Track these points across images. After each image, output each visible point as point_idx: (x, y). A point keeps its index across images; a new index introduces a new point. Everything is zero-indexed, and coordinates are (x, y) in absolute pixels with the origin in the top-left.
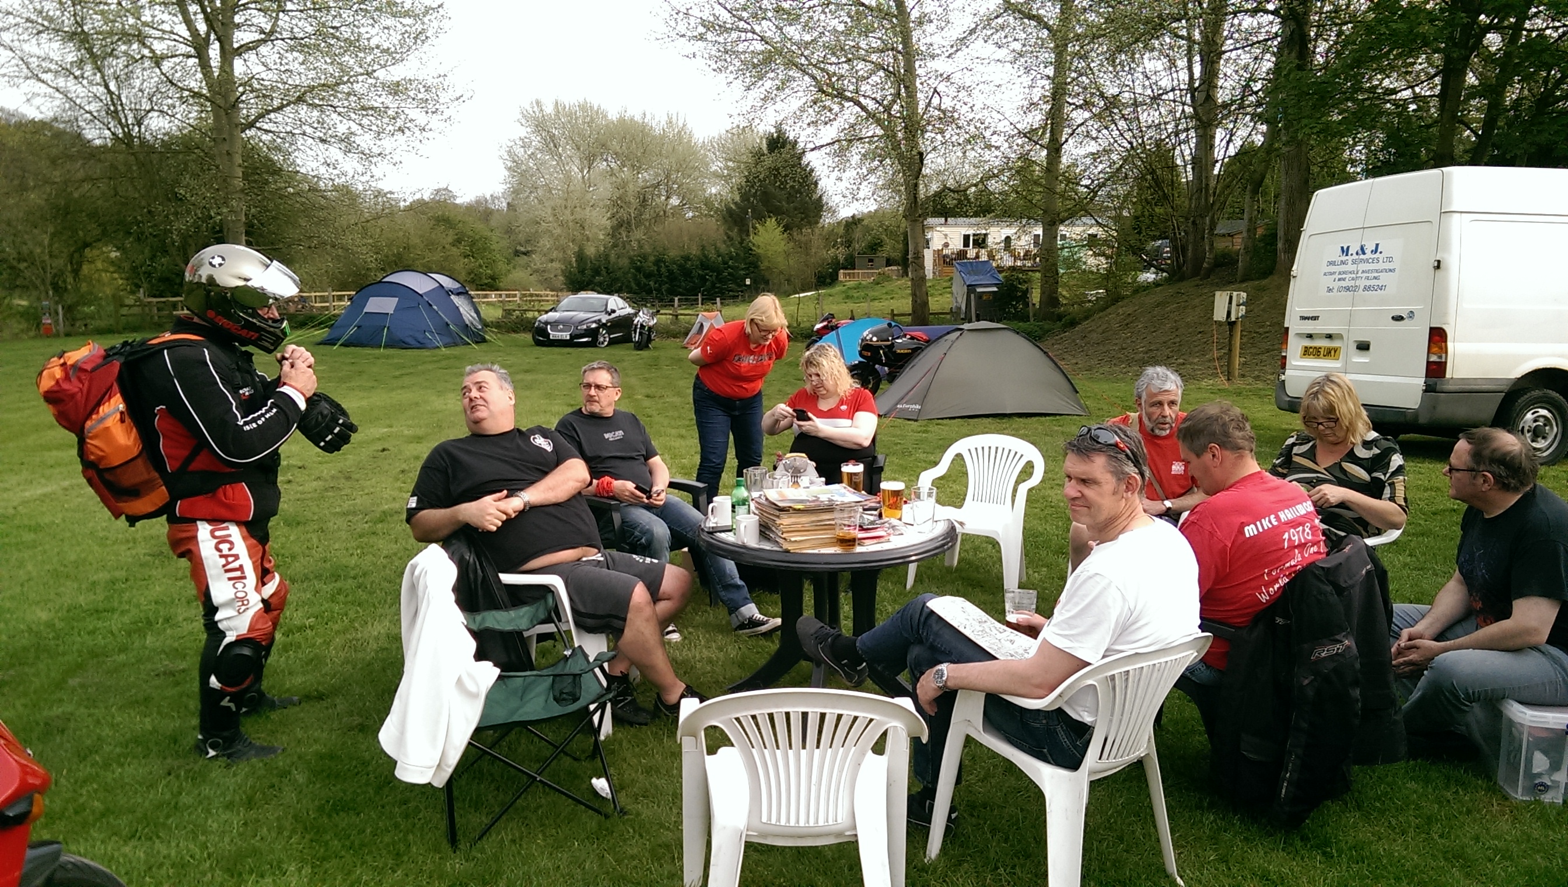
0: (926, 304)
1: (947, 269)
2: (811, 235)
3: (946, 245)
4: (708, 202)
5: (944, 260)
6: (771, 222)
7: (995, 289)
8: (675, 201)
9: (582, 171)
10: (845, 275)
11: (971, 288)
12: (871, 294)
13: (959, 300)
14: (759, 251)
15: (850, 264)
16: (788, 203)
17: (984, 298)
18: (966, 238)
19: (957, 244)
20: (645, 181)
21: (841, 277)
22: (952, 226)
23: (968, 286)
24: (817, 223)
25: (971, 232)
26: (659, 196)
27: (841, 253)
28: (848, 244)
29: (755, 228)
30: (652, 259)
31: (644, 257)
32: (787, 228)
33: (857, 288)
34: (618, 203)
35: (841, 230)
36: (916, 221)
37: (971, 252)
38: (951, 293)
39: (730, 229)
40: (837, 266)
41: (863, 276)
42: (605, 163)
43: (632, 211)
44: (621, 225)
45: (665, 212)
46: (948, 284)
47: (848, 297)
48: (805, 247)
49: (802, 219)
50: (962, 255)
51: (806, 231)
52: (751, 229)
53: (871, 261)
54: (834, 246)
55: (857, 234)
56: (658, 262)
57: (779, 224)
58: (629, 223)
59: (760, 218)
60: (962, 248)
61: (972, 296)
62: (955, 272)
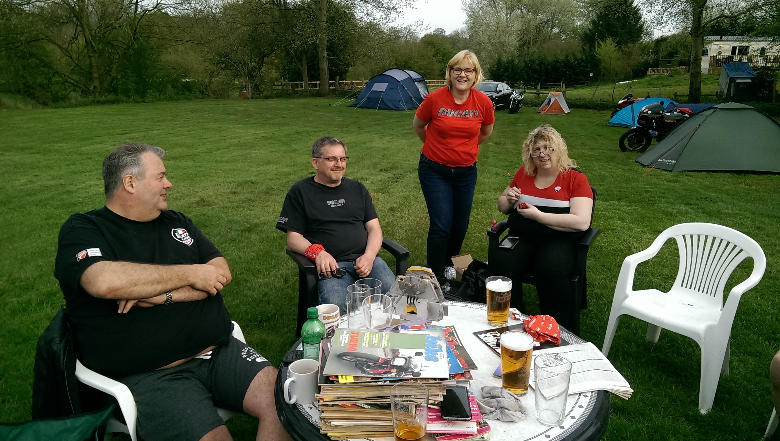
0: (699, 89)
1: (718, 68)
2: (634, 48)
3: (720, 53)
4: (575, 30)
5: (716, 62)
6: (609, 41)
7: (749, 81)
8: (556, 30)
9: (507, 16)
10: (652, 71)
11: (732, 80)
12: (665, 82)
13: (723, 87)
14: (600, 57)
15: (656, 64)
16: (622, 29)
17: (741, 86)
18: (734, 49)
19: (727, 52)
20: (541, 20)
21: (649, 72)
22: (724, 41)
23: (730, 78)
24: (638, 40)
25: (737, 44)
26: (547, 28)
27: (650, 58)
28: (656, 52)
29: (599, 44)
30: (537, 62)
31: (533, 62)
32: (619, 44)
33: (657, 79)
34: (524, 32)
35: (653, 45)
36: (698, 37)
37: (736, 58)
38: (719, 83)
39: (585, 45)
40: (647, 65)
41: (663, 71)
42: (520, 11)
43: (531, 36)
44: (524, 44)
45: (549, 37)
46: (717, 77)
47: (650, 84)
48: (629, 55)
49: (629, 39)
50: (729, 59)
51: (630, 45)
52: (597, 45)
53: (669, 63)
54: (647, 54)
55: (663, 47)
56: (540, 64)
57: (614, 41)
58: (529, 43)
59: (603, 37)
60: (730, 55)
61: (732, 85)
62: (722, 70)
